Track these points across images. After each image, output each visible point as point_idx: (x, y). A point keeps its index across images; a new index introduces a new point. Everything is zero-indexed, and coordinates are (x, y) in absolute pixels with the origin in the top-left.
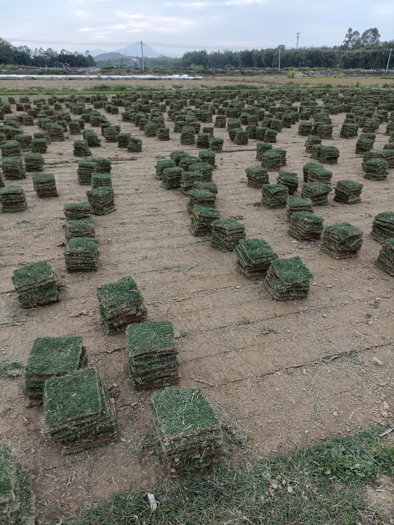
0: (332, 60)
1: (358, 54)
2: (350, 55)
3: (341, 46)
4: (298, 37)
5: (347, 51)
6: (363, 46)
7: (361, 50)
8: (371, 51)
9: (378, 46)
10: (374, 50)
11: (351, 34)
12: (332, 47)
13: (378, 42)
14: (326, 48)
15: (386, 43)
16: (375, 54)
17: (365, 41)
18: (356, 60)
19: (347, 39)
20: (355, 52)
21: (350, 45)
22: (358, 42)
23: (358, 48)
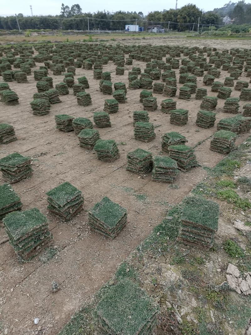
0: (57, 24)
1: (71, 20)
2: (67, 21)
3: (60, 15)
4: (31, 9)
5: (65, 19)
6: (73, 15)
7: (73, 18)
8: (78, 18)
9: (82, 16)
10: (80, 18)
11: (64, 8)
12: (55, 16)
13: (81, 14)
14: (51, 16)
15: (86, 14)
16: (81, 21)
17: (74, 13)
18: (71, 24)
19: (63, 11)
20: (70, 19)
21: (65, 15)
22: (70, 13)
23: (70, 17)
